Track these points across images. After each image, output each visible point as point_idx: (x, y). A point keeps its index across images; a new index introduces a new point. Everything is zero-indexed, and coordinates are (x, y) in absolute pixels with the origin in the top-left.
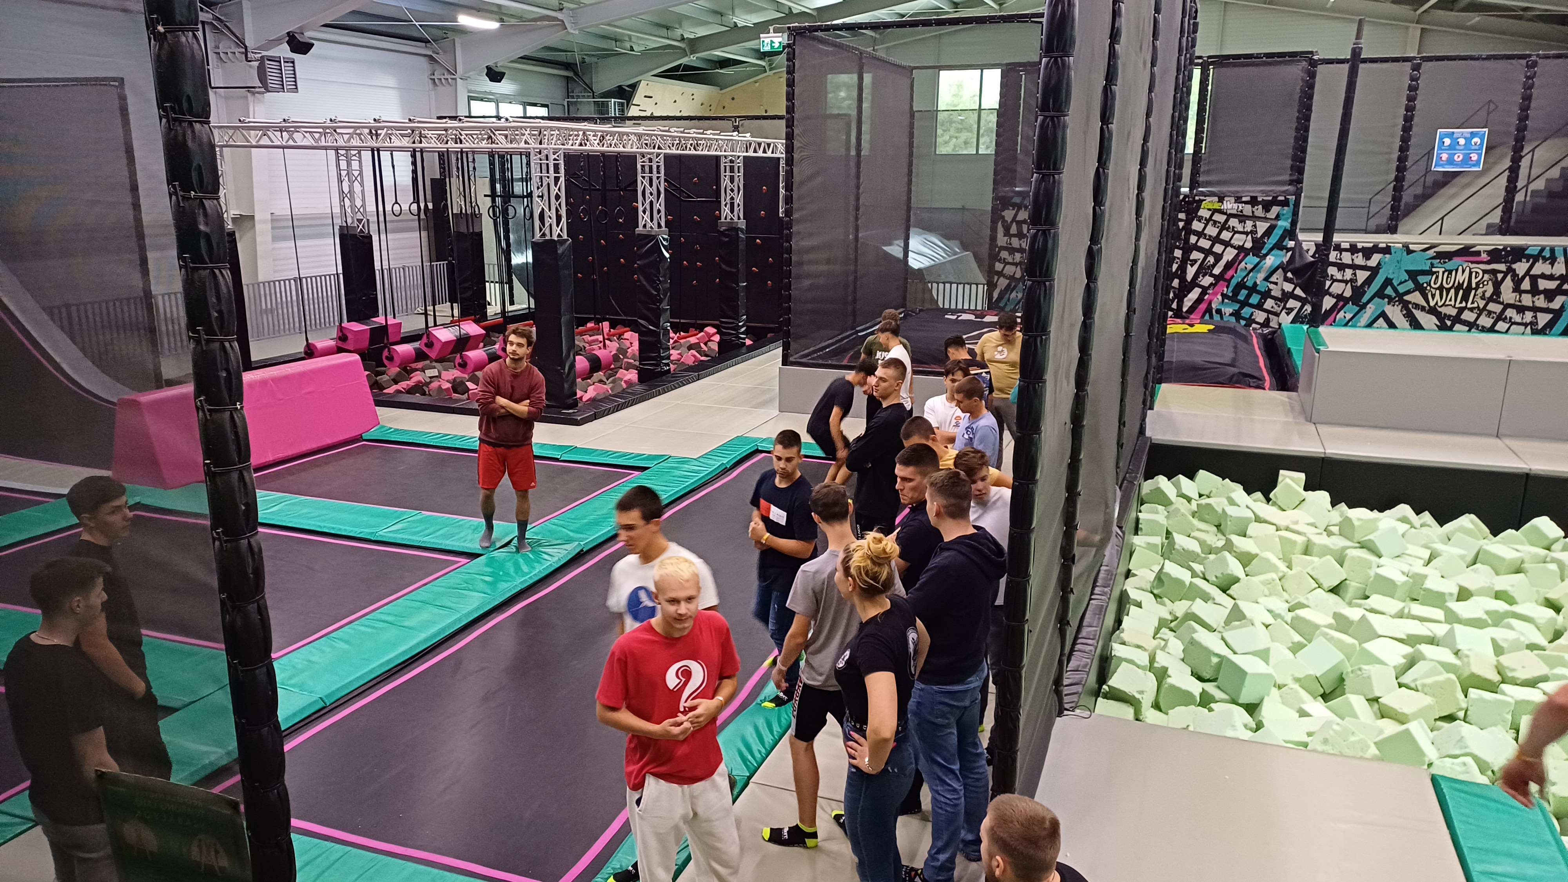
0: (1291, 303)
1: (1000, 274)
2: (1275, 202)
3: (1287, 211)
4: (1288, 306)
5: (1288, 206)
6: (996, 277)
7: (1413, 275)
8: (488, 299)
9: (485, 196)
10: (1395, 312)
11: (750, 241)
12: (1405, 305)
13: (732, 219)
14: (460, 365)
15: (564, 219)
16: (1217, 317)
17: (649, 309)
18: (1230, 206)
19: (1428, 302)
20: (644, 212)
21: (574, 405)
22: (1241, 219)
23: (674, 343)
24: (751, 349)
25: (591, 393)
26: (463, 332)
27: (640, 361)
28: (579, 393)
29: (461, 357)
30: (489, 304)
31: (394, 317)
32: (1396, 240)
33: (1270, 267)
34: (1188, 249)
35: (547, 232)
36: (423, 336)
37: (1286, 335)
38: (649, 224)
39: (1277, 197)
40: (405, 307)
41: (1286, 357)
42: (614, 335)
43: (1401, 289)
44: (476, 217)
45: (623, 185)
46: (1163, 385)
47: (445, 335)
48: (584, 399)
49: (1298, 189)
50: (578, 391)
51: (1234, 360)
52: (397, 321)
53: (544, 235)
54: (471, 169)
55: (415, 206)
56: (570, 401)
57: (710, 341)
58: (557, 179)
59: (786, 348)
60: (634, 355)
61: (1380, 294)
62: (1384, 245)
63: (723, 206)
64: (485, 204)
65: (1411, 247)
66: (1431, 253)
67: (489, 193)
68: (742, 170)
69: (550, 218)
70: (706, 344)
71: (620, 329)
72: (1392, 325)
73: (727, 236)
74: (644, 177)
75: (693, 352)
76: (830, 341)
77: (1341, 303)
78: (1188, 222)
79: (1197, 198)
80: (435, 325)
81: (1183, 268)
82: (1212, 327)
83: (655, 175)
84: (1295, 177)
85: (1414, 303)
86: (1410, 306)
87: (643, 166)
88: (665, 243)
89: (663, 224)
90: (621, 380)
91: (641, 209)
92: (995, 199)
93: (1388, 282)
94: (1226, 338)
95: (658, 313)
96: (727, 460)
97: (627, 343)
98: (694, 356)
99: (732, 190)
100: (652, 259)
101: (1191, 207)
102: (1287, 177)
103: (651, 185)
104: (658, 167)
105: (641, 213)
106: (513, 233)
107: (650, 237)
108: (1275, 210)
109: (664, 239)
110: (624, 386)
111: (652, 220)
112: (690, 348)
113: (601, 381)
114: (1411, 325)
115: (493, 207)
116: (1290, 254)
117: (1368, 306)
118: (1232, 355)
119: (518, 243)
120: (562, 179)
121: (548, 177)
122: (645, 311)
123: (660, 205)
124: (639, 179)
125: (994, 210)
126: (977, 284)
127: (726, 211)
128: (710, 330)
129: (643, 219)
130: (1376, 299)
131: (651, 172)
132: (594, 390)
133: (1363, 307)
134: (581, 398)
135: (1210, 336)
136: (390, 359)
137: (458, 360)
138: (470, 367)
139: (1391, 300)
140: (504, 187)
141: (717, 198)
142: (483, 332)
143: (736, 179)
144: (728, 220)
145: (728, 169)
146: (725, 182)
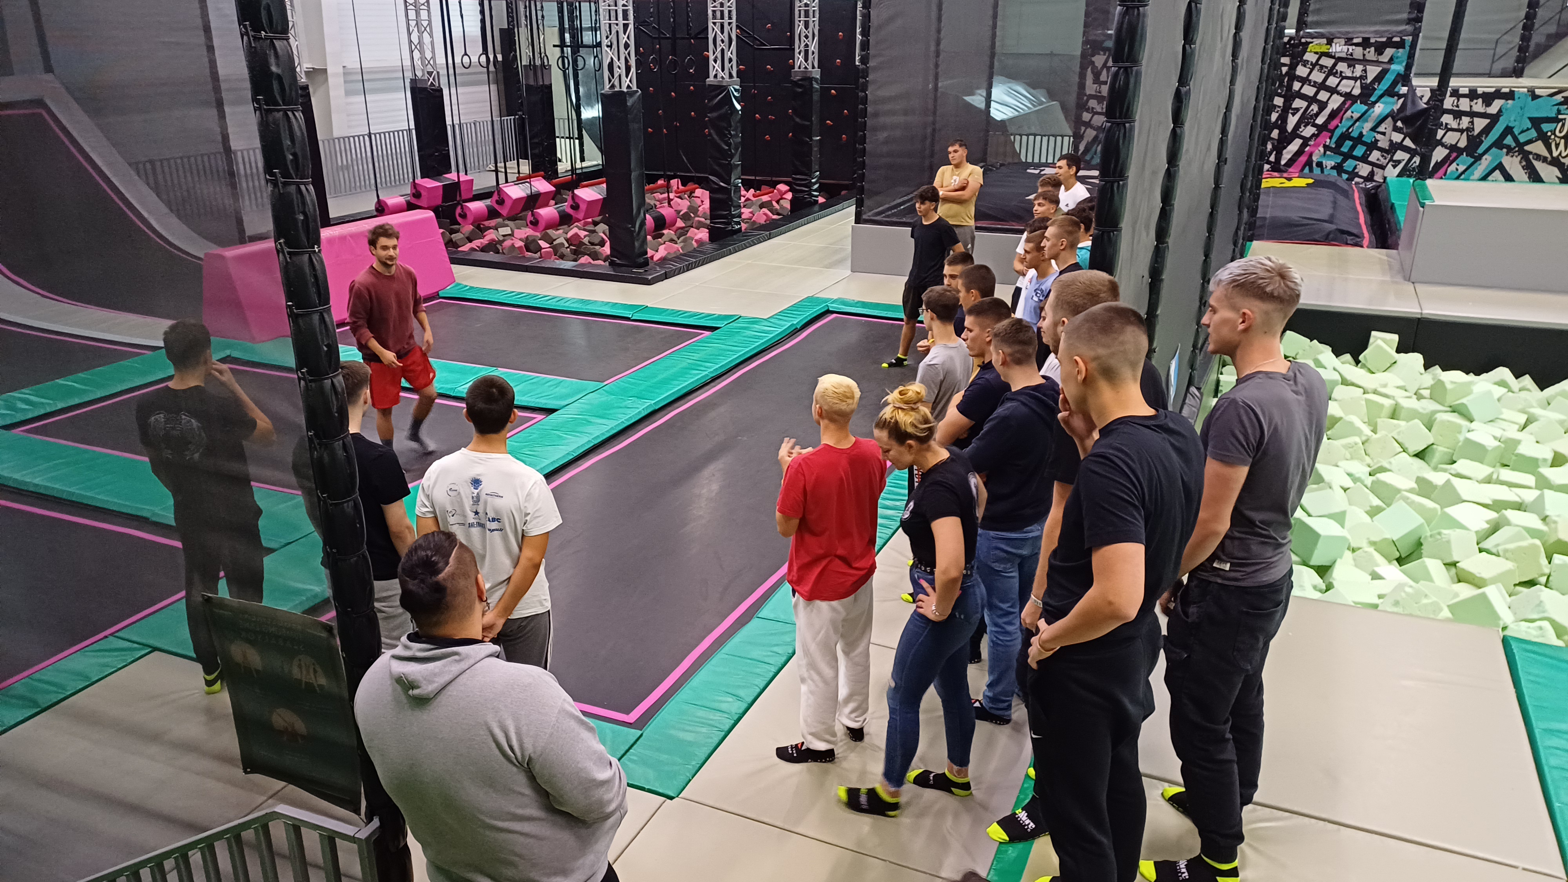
0: (1400, 155)
1: (1088, 124)
2: (1389, 43)
3: (1402, 53)
4: (1395, 158)
5: (1404, 48)
6: (1083, 129)
7: (1536, 122)
8: (559, 155)
9: (554, 46)
10: (1513, 164)
11: (824, 91)
12: (1525, 156)
13: (806, 68)
14: (531, 222)
15: (633, 70)
16: (1317, 171)
17: (720, 165)
18: (1339, 49)
19: (1551, 152)
20: (715, 61)
21: (646, 263)
22: (1352, 62)
23: (746, 201)
24: (824, 207)
25: (662, 252)
26: (534, 189)
27: (711, 219)
28: (650, 253)
29: (533, 215)
30: (560, 161)
31: (466, 174)
32: (1521, 84)
33: (1379, 116)
34: (1290, 97)
35: (617, 83)
36: (494, 194)
37: (1391, 189)
38: (721, 74)
39: (1392, 38)
40: (477, 164)
41: (1389, 213)
42: (685, 192)
43: (1522, 138)
44: (545, 68)
45: (693, 32)
46: (1255, 243)
47: (516, 192)
48: (656, 258)
49: (1415, 29)
50: (649, 250)
51: (1332, 216)
52: (469, 177)
53: (613, 86)
54: (540, 17)
55: (483, 59)
56: (641, 260)
57: (782, 199)
58: (626, 26)
59: (859, 204)
60: (705, 213)
61: (1498, 144)
62: (1507, 90)
63: (797, 55)
64: (553, 55)
65: (1538, 92)
66: (1559, 98)
67: (558, 43)
68: (817, 15)
69: (619, 68)
70: (778, 202)
71: (691, 186)
72: (1508, 178)
73: (800, 86)
74: (714, 23)
75: (765, 210)
76: (906, 198)
77: (1454, 155)
78: (1293, 67)
79: (1303, 40)
80: (507, 182)
81: (1283, 118)
82: (1311, 181)
83: (726, 20)
84: (1413, 16)
85: (1536, 154)
86: (1531, 157)
87: (714, 12)
88: (736, 94)
89: (734, 73)
90: (692, 239)
91: (712, 58)
92: (1085, 43)
93: (1508, 130)
94: (1326, 194)
95: (729, 169)
96: (797, 320)
97: (698, 201)
98: (765, 214)
99: (806, 37)
100: (723, 111)
101: (1297, 50)
102: (1405, 16)
103: (722, 32)
104: (730, 12)
105: (711, 62)
106: (583, 86)
107: (721, 88)
108: (1389, 52)
109: (736, 90)
110: (695, 244)
111: (723, 70)
112: (762, 206)
113: (672, 240)
114: (1529, 178)
115: (563, 57)
116: (1402, 100)
117: (1484, 157)
118: (1330, 211)
119: (588, 96)
120: (631, 27)
121: (617, 25)
122: (717, 168)
123: (732, 53)
124: (710, 25)
125: (1084, 56)
126: (1063, 136)
127: (799, 59)
128: (783, 187)
129: (715, 68)
130: (1494, 150)
131: (722, 18)
132: (665, 249)
133: (1478, 158)
134: (652, 257)
135: (1309, 190)
136: (464, 216)
137: (530, 218)
138: (542, 225)
139: (1510, 150)
140: (572, 37)
141: (791, 46)
142: (554, 189)
143: (811, 25)
144: (802, 69)
145: (803, 13)
146: (799, 28)
